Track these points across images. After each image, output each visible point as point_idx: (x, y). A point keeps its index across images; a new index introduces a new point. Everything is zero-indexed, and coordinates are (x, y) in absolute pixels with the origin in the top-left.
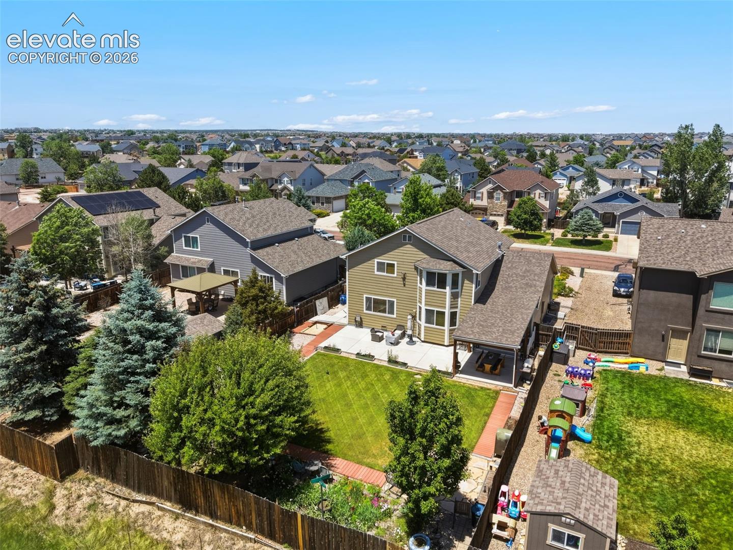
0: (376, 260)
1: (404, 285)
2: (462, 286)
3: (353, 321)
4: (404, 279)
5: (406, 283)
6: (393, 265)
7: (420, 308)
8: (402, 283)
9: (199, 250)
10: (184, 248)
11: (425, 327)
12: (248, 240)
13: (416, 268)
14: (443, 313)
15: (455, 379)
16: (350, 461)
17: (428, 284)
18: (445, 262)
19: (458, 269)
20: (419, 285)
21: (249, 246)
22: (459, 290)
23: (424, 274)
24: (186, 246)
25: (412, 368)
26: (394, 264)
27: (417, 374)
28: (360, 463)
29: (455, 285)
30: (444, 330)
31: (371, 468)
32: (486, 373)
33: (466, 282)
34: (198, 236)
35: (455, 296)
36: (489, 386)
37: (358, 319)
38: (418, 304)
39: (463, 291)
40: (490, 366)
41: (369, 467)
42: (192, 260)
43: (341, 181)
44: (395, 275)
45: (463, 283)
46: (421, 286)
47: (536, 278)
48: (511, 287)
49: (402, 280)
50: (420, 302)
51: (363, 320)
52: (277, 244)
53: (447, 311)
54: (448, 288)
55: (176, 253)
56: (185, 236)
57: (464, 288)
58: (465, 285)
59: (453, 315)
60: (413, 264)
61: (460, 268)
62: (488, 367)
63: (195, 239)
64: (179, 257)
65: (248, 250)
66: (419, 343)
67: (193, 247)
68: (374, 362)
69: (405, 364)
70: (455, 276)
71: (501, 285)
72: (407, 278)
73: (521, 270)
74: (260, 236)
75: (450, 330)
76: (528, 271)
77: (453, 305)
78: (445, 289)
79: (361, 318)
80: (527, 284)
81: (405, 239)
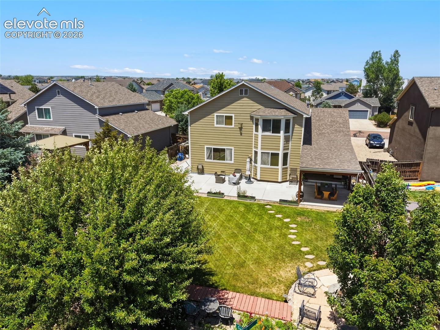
0: (215, 114)
1: (241, 134)
2: (293, 130)
3: (196, 169)
4: (241, 129)
5: (243, 132)
6: (230, 118)
7: (256, 153)
8: (239, 132)
9: (52, 120)
10: (38, 119)
11: (261, 168)
12: (96, 107)
13: (252, 118)
14: (278, 154)
15: (300, 206)
16: (243, 293)
17: (264, 130)
18: (279, 110)
19: (290, 116)
20: (254, 132)
21: (98, 113)
22: (290, 134)
23: (260, 123)
24: (39, 117)
25: (259, 200)
26: (232, 117)
27: (266, 205)
28: (253, 294)
29: (287, 130)
30: (278, 169)
31: (268, 298)
32: (325, 199)
33: (296, 126)
34: (50, 108)
35: (287, 140)
36: (332, 210)
37: (200, 167)
38: (254, 149)
39: (294, 134)
40: (329, 193)
41: (266, 298)
42: (45, 129)
43: (156, 91)
44: (233, 126)
45: (293, 128)
46: (256, 133)
47: (342, 126)
48: (324, 133)
49: (239, 130)
50: (256, 148)
51: (204, 167)
52: (121, 114)
53: (281, 153)
54: (282, 132)
55: (30, 124)
56: (38, 109)
57: (294, 132)
58: (295, 129)
59: (285, 156)
60: (249, 115)
61: (292, 114)
62: (326, 194)
63: (47, 111)
64: (33, 127)
65: (97, 116)
66: (255, 182)
67: (46, 118)
68: (225, 198)
69: (253, 198)
70: (288, 122)
71: (316, 132)
72: (243, 127)
73: (328, 121)
74: (107, 104)
75: (283, 169)
76: (334, 122)
77: (286, 148)
78: (279, 133)
79: (203, 167)
80: (336, 130)
81: (241, 93)
